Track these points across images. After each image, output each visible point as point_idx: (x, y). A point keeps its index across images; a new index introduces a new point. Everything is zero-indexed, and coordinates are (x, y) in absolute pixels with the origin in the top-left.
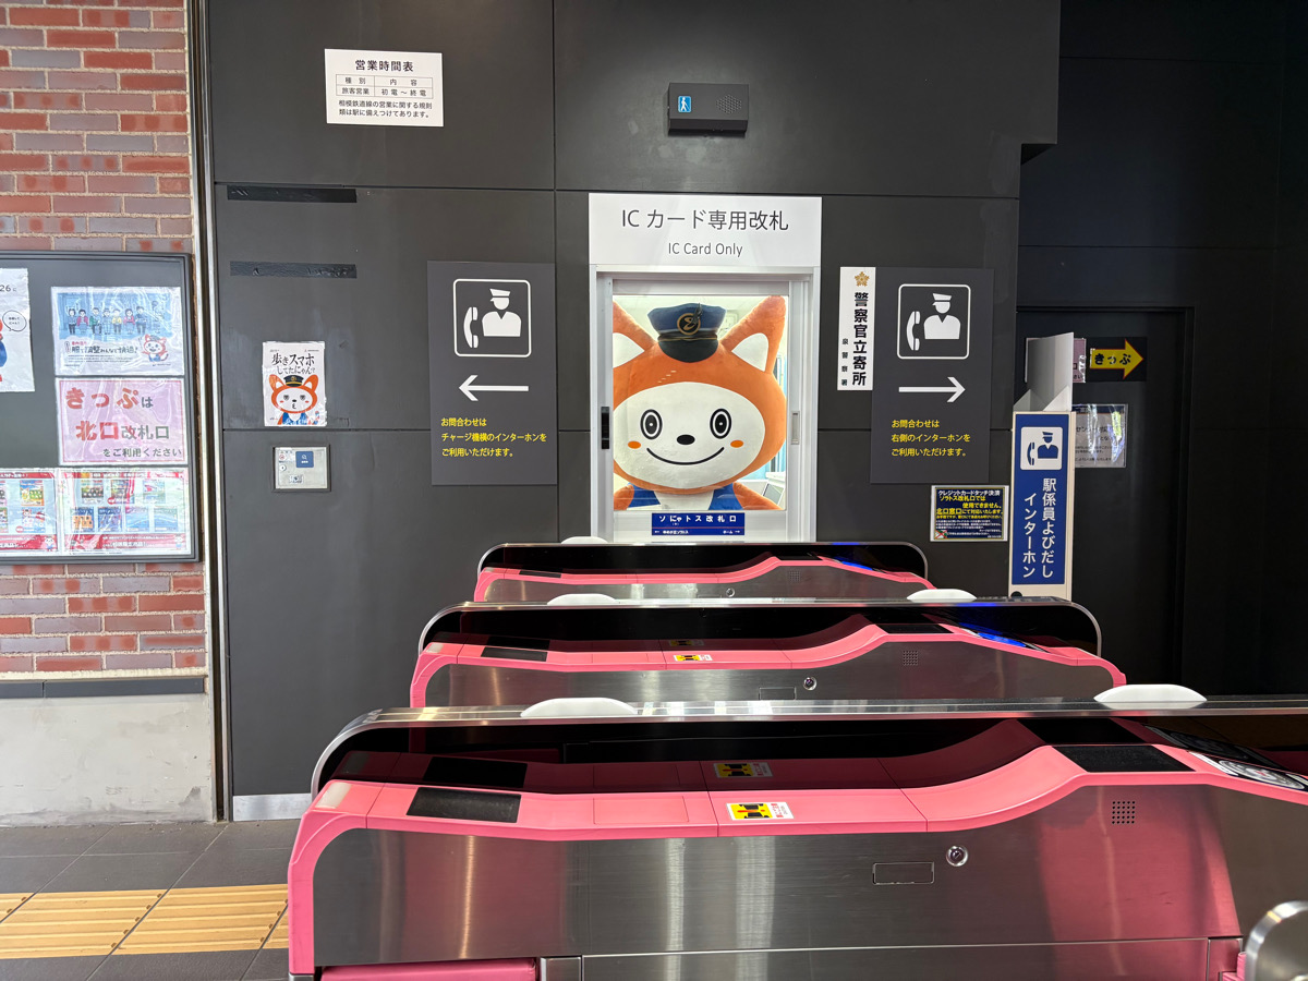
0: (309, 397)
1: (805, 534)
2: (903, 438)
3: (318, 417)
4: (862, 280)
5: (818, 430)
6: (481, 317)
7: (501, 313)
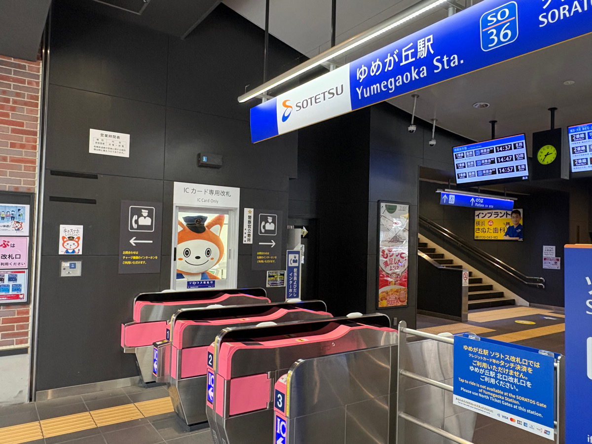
0: (76, 244)
1: (233, 286)
2: (260, 257)
3: (79, 251)
4: (250, 212)
5: (239, 255)
6: (138, 218)
7: (145, 217)
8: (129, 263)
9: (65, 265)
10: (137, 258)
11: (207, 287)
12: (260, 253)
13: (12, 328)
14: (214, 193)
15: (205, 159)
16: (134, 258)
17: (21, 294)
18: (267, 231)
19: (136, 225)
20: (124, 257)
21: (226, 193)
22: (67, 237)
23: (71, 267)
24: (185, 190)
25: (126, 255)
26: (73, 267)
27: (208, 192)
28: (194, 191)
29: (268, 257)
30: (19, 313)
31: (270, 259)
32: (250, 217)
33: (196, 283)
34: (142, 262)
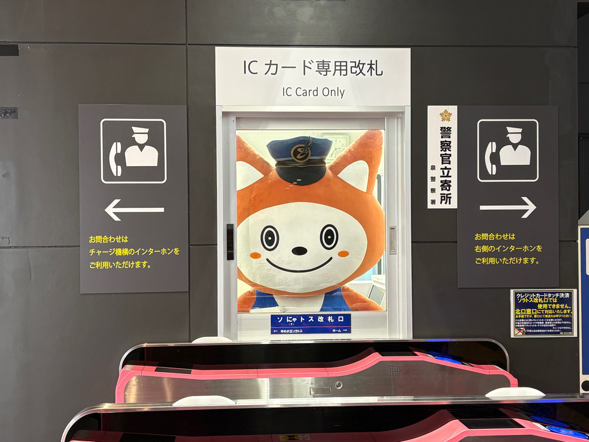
1: (403, 332)
2: (485, 249)
4: (446, 116)
5: (412, 242)
6: (124, 149)
7: (141, 147)
8: (106, 265)
10: (126, 252)
11: (329, 331)
12: (485, 236)
14: (332, 68)
16: (119, 252)
18: (505, 171)
19: (119, 168)
20: (92, 251)
21: (367, 67)
24: (247, 67)
25: (97, 246)
27: (314, 66)
28: (273, 68)
29: (512, 248)
31: (519, 254)
33: (295, 320)
34: (138, 263)
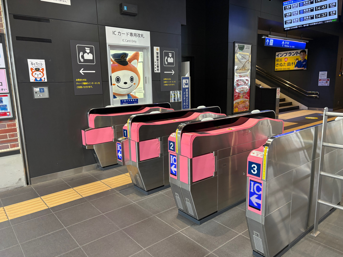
0: (42, 74)
2: (166, 82)
3: (45, 79)
4: (157, 49)
5: (152, 81)
6: (83, 54)
7: (88, 54)
8: (81, 87)
9: (36, 89)
10: (86, 83)
11: (134, 103)
12: (165, 79)
13: (6, 137)
14: (133, 35)
15: (125, 8)
16: (84, 83)
17: (8, 112)
20: (77, 83)
21: (141, 35)
22: (34, 68)
23: (41, 92)
24: (114, 33)
26: (42, 91)
27: (129, 34)
28: (120, 33)
30: (8, 126)
31: (171, 83)
32: (157, 53)
33: (126, 101)
34: (89, 86)
